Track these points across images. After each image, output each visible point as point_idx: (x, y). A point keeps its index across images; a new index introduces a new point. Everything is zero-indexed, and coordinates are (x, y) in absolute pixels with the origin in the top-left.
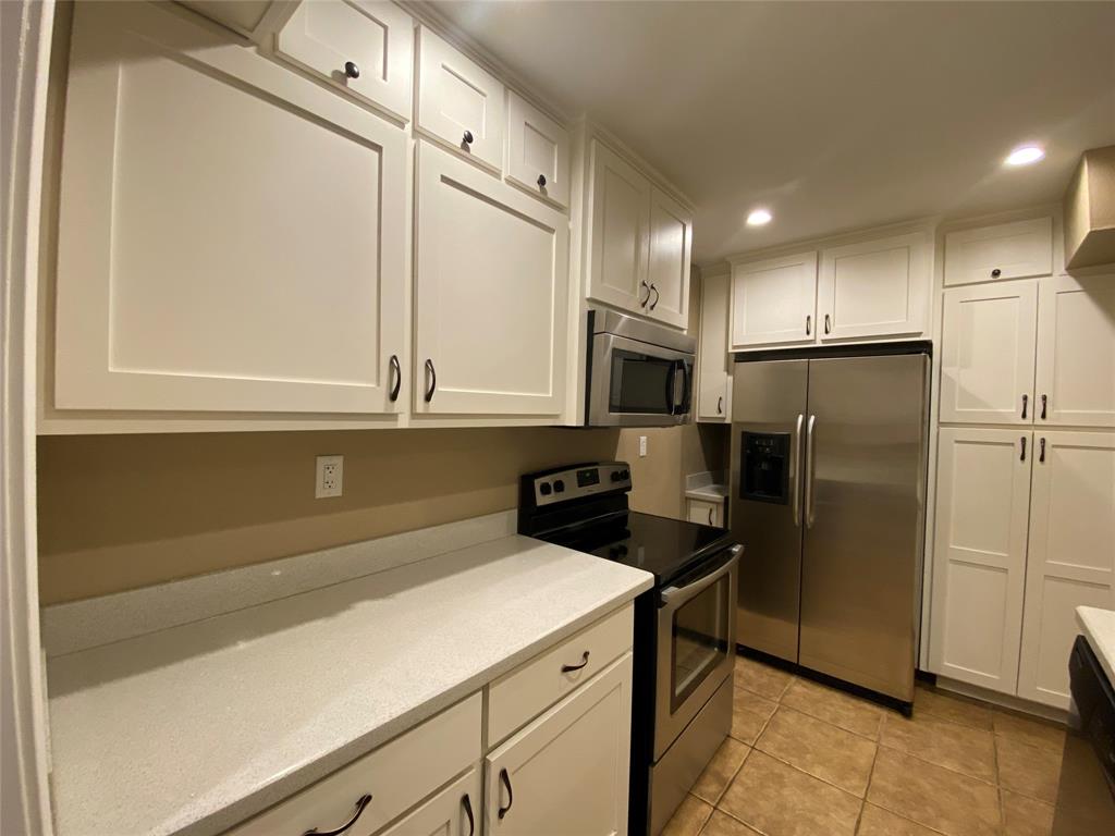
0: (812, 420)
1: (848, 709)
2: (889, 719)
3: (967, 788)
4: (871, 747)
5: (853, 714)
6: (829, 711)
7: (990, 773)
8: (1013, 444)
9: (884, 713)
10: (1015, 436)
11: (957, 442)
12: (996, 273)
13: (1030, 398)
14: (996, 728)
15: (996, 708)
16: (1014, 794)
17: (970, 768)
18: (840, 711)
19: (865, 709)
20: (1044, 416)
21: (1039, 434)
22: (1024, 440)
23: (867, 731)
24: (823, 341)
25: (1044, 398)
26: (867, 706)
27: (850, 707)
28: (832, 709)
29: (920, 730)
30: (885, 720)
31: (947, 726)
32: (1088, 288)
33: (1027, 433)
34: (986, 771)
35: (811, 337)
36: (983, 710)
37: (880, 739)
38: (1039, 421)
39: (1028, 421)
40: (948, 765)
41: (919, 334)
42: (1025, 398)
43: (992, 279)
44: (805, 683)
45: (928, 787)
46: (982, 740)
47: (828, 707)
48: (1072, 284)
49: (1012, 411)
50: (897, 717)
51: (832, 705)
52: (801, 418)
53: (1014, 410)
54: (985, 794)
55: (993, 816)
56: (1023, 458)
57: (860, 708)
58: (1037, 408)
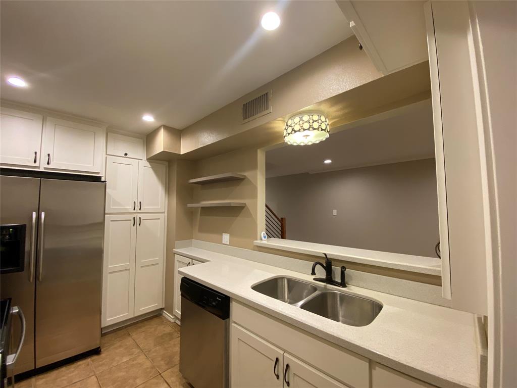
0: (43, 215)
1: (73, 372)
2: (93, 361)
3: (135, 362)
4: (94, 379)
5: (76, 372)
6: (64, 380)
7: (139, 350)
8: (130, 220)
9: (89, 360)
10: (131, 217)
11: (112, 221)
12: (126, 154)
13: (136, 203)
14: (130, 334)
15: (126, 327)
16: (149, 351)
17: (133, 354)
18: (70, 375)
19: (80, 365)
20: (140, 209)
21: (139, 215)
22: (134, 218)
23: (88, 373)
24: (45, 168)
25: (140, 203)
26: (80, 363)
27: (73, 369)
28: (65, 378)
29: (107, 355)
30: (92, 363)
31: (115, 346)
32: (153, 167)
33: (135, 216)
34: (136, 351)
35: (37, 164)
36: (123, 330)
37: (95, 373)
38: (139, 211)
39: (135, 211)
40: (125, 360)
41: (98, 173)
42: (135, 202)
43: (124, 156)
44: (41, 377)
45: (124, 374)
46: (128, 342)
47: (63, 378)
48: (148, 164)
49: (130, 208)
50: (95, 357)
51: (63, 376)
52: (34, 214)
53: (130, 207)
54: (142, 359)
55: (148, 364)
56: (134, 225)
57: (78, 366)
58: (137, 206)
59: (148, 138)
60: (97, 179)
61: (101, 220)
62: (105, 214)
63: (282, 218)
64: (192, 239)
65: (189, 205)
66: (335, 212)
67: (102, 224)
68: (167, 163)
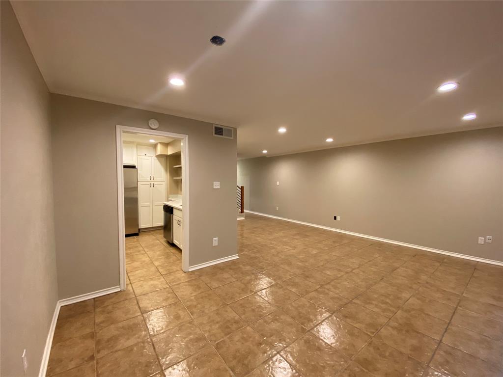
8: (149, 185)
10: (149, 183)
11: (141, 185)
20: (153, 180)
21: (153, 183)
22: (151, 184)
39: (151, 180)
41: (134, 164)
42: (151, 176)
43: (145, 155)
48: (156, 158)
53: (149, 179)
56: (151, 187)
58: (152, 178)
59: (155, 146)
60: (134, 167)
61: (136, 186)
62: (137, 181)
63: (242, 187)
64: (178, 194)
65: (175, 178)
66: (278, 183)
67: (137, 188)
68: (165, 157)
